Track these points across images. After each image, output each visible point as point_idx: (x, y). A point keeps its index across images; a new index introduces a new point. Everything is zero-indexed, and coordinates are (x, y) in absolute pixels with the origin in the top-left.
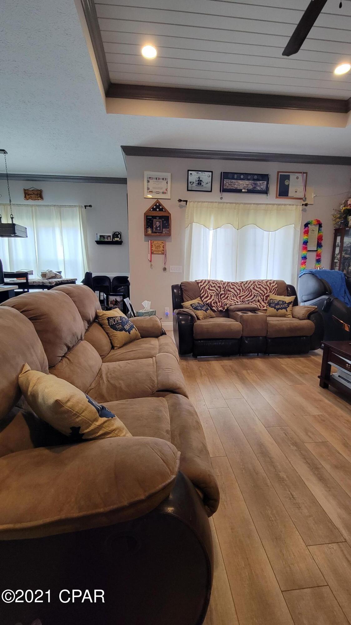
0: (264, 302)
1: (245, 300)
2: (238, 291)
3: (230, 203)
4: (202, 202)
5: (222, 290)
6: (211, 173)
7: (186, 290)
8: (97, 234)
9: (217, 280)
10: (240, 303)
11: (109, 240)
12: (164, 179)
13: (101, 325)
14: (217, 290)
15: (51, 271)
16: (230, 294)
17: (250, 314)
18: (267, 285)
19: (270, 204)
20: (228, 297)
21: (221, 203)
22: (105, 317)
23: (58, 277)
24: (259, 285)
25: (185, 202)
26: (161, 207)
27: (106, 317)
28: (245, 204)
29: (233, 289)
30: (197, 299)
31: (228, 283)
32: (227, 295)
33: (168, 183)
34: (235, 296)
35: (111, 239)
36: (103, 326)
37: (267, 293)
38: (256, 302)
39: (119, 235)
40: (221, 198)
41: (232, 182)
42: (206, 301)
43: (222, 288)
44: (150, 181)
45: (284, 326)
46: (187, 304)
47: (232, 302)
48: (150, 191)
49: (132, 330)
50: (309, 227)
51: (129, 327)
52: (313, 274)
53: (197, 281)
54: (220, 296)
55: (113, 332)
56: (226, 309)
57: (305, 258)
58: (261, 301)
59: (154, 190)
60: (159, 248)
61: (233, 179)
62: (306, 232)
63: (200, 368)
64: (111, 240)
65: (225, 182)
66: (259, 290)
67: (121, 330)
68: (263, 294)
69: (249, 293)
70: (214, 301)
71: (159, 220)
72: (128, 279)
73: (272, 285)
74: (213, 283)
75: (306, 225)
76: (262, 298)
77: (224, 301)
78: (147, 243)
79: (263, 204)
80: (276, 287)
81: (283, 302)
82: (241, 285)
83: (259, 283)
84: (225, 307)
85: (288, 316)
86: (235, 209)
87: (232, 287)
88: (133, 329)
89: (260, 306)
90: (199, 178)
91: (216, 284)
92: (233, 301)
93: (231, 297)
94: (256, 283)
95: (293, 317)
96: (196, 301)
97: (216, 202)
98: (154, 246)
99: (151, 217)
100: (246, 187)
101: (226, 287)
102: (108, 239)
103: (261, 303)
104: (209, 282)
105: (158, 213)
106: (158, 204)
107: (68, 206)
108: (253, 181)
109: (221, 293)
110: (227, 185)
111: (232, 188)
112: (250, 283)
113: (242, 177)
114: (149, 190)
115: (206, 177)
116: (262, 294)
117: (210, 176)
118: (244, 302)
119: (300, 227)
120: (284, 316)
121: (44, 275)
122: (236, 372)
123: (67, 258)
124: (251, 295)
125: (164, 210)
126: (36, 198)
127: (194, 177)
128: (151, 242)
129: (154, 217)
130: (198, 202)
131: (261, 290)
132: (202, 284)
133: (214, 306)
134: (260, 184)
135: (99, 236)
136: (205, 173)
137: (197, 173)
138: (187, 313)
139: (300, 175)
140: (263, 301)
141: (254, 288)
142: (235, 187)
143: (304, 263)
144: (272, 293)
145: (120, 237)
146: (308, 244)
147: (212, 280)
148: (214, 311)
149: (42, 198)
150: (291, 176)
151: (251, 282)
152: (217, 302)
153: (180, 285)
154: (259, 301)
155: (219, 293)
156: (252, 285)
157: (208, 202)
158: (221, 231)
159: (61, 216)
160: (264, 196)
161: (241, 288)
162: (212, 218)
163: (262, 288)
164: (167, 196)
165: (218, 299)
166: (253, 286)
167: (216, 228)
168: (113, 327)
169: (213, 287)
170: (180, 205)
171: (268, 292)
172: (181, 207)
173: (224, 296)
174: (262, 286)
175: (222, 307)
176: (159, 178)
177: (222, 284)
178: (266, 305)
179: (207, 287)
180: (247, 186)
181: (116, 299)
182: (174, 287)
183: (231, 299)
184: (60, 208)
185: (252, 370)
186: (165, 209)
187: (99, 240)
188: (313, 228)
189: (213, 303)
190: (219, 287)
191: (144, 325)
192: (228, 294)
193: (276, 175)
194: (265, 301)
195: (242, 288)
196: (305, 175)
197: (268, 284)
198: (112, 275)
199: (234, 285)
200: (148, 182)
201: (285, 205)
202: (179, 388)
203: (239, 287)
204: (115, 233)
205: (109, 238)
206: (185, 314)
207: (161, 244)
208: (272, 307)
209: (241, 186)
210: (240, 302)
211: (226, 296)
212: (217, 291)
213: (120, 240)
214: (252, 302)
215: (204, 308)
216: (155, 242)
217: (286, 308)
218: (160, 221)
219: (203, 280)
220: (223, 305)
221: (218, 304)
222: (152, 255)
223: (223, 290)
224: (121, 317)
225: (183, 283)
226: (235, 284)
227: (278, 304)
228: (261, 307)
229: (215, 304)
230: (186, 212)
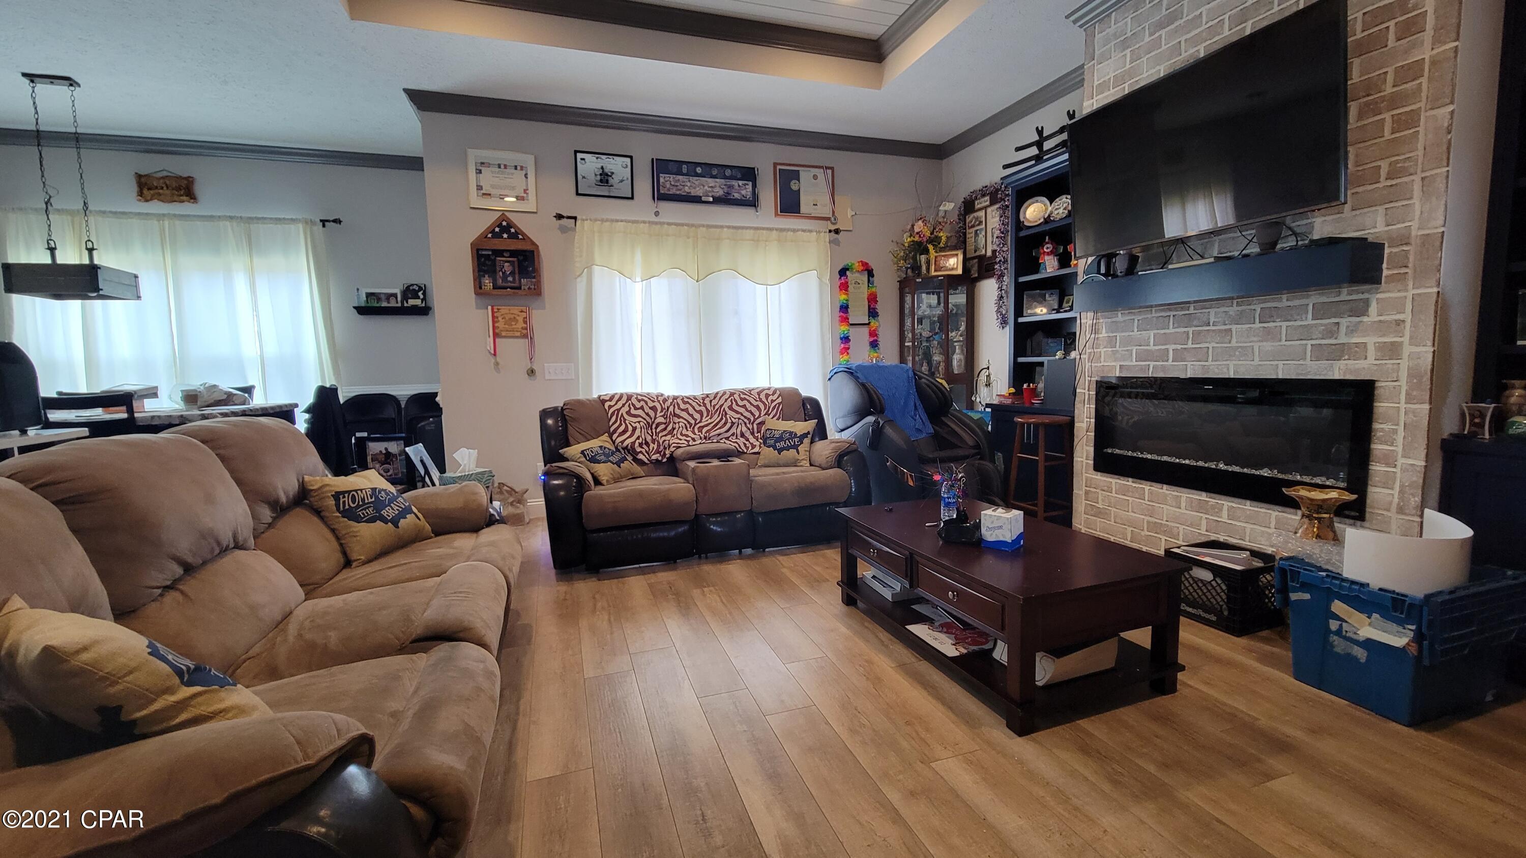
0: (755, 437)
1: (711, 435)
2: (697, 416)
3: (677, 225)
4: (612, 221)
5: (659, 414)
6: (628, 160)
7: (574, 419)
8: (358, 289)
9: (648, 394)
10: (698, 442)
11: (393, 304)
12: (519, 168)
13: (318, 512)
14: (647, 414)
15: (215, 386)
16: (679, 422)
17: (716, 463)
18: (761, 400)
19: (763, 229)
20: (674, 429)
21: (656, 223)
22: (326, 492)
23: (236, 402)
24: (742, 399)
25: (573, 220)
26: (513, 230)
27: (331, 491)
28: (709, 227)
29: (686, 410)
30: (600, 438)
31: (675, 398)
32: (671, 425)
33: (529, 176)
34: (690, 428)
35: (397, 303)
36: (323, 514)
37: (759, 416)
38: (737, 438)
39: (419, 291)
40: (657, 214)
41: (679, 180)
42: (622, 442)
43: (659, 410)
44: (483, 169)
45: (785, 485)
46: (573, 451)
47: (681, 440)
48: (484, 194)
49: (406, 518)
50: (847, 277)
51: (397, 512)
52: (852, 373)
53: (601, 398)
54: (656, 428)
55: (351, 527)
56: (668, 456)
57: (846, 339)
58: (748, 434)
59: (493, 192)
60: (513, 323)
61: (680, 173)
62: (844, 287)
63: (597, 596)
64: (399, 305)
65: (662, 180)
66: (742, 410)
67: (372, 520)
68: (752, 419)
69: (722, 419)
70: (640, 441)
71: (511, 259)
72: (437, 399)
73: (770, 398)
74: (639, 401)
75: (843, 272)
76: (750, 426)
77: (664, 438)
78: (482, 311)
79: (747, 228)
80: (780, 404)
81: (791, 433)
82: (703, 403)
83: (743, 396)
84: (667, 452)
85: (801, 464)
86: (688, 238)
87: (682, 406)
88: (407, 516)
89: (745, 444)
90: (602, 168)
91: (647, 403)
92: (684, 438)
93: (681, 429)
94: (736, 396)
95: (811, 465)
96: (594, 444)
97: (644, 222)
98: (500, 319)
99: (490, 253)
100: (710, 192)
101: (668, 408)
102: (389, 303)
103: (748, 440)
104: (629, 398)
105: (505, 243)
106: (504, 223)
107: (271, 219)
108: (723, 180)
109: (658, 421)
110: (668, 186)
111: (678, 192)
112: (723, 395)
113: (699, 170)
114: (482, 192)
115: (618, 167)
116: (749, 419)
117: (627, 165)
118: (709, 438)
119: (828, 277)
120: (795, 463)
121: (191, 398)
122: (677, 594)
123: (271, 349)
124: (725, 424)
125: (520, 237)
126: (176, 198)
127: (590, 166)
128: (492, 309)
129: (499, 253)
130: (603, 221)
131: (747, 410)
132: (612, 403)
133: (641, 452)
134: (739, 186)
135: (364, 296)
136: (615, 158)
137: (597, 158)
138: (566, 471)
139: (819, 172)
140: (752, 434)
141: (731, 408)
142: (685, 191)
143: (845, 350)
144: (771, 416)
145: (422, 297)
146: (849, 310)
147: (637, 394)
148: (640, 463)
149: (192, 199)
150: (801, 174)
151: (725, 393)
152: (650, 442)
153: (562, 408)
154: (742, 435)
155: (653, 423)
156: (726, 400)
157: (626, 221)
158: (659, 285)
159: (251, 245)
160: (750, 211)
161: (703, 409)
162: (638, 256)
163: (748, 405)
164: (530, 205)
165: (652, 436)
166: (729, 403)
167: (647, 278)
168: (351, 515)
169: (638, 409)
170: (560, 225)
171: (763, 414)
172: (564, 230)
173: (665, 429)
174: (748, 401)
175: (659, 452)
176: (505, 166)
177: (659, 401)
178: (757, 443)
179: (626, 408)
180: (710, 189)
181: (386, 449)
182: (545, 414)
183: (681, 434)
184: (247, 225)
185: (713, 586)
186: (523, 234)
187: (363, 304)
188: (856, 278)
189: (637, 444)
190: (654, 409)
191: (443, 504)
192: (675, 423)
193: (772, 168)
194: (756, 435)
195: (707, 409)
196: (829, 172)
197: (763, 396)
198: (403, 391)
199: (688, 403)
200: (479, 172)
201: (794, 231)
202: (467, 629)
203: (700, 406)
204: (408, 287)
205: (392, 300)
206: (563, 474)
207: (520, 313)
208: (769, 447)
209: (698, 189)
210: (701, 438)
211: (670, 428)
212: (648, 418)
213: (423, 305)
214: (727, 438)
215: (614, 459)
216: (504, 310)
217: (795, 447)
218: (514, 262)
219: (616, 394)
220: (662, 448)
221: (652, 445)
222: (497, 340)
223: (663, 414)
224: (374, 490)
225: (568, 404)
226: (689, 400)
227: (780, 439)
228: (747, 448)
229: (644, 446)
230: (576, 241)
